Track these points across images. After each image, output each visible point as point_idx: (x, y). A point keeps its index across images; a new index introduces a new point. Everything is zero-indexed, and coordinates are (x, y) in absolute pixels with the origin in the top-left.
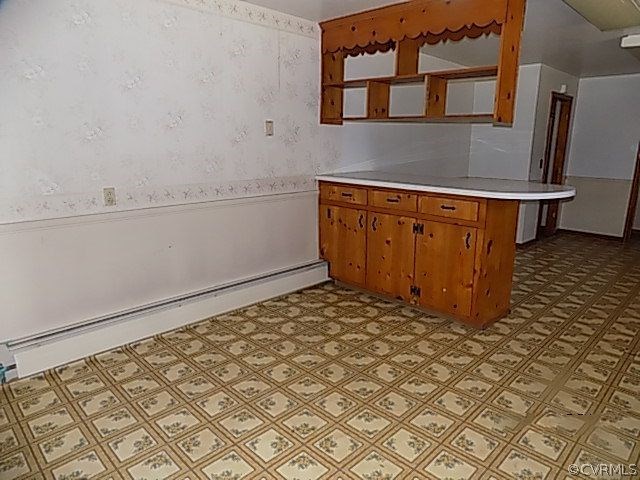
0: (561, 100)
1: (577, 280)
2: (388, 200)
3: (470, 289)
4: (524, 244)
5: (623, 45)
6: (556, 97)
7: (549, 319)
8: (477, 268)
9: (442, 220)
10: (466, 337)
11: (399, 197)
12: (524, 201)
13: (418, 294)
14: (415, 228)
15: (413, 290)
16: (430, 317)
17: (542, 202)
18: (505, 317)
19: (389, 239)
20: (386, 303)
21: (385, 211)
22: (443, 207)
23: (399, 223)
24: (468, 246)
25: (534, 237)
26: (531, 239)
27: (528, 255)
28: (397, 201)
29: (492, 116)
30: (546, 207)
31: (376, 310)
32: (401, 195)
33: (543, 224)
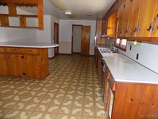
0: (57, 24)
1: (63, 64)
2: (12, 50)
3: (38, 71)
4: (52, 58)
5: (65, 14)
6: (55, 24)
7: (58, 74)
8: (39, 65)
9: (29, 54)
10: (39, 83)
11: (16, 49)
12: (49, 48)
13: (25, 74)
14: (22, 57)
15: (23, 74)
16: (29, 80)
17: (55, 48)
18: (48, 76)
19: (14, 61)
20: (16, 79)
21: (12, 53)
22: (28, 51)
23: (17, 56)
24: (36, 60)
25: (54, 56)
26: (53, 56)
27: (53, 60)
28: (15, 50)
29: (38, 27)
30: (56, 48)
31: (13, 81)
32: (16, 48)
33: (56, 53)
